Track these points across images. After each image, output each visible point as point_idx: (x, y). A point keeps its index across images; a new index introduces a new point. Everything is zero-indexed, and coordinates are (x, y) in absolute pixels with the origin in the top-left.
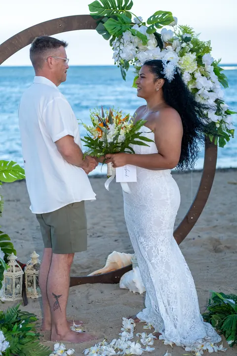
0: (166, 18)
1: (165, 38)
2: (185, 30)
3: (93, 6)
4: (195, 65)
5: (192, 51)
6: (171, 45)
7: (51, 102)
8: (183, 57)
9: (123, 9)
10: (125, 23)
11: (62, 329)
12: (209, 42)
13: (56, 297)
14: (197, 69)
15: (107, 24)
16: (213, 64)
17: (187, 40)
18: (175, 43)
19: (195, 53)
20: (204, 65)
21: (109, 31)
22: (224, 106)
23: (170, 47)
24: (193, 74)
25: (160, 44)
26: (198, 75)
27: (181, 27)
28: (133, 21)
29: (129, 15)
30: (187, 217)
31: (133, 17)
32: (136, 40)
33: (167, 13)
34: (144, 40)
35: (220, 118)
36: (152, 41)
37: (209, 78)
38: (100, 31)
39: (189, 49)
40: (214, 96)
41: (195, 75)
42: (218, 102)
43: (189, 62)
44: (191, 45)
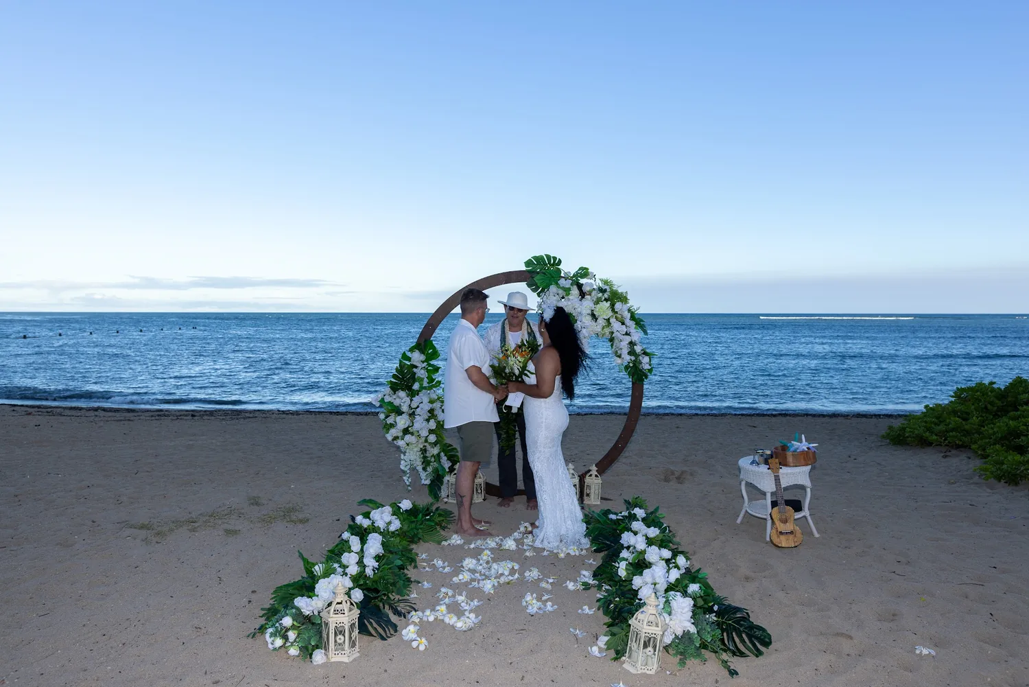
0: (584, 272)
1: (586, 289)
2: (606, 282)
3: (528, 263)
4: (610, 313)
5: (606, 300)
6: (590, 295)
7: (464, 339)
8: (597, 306)
9: (553, 265)
10: (553, 277)
11: (466, 525)
12: (626, 292)
13: (461, 496)
14: (612, 316)
15: (537, 279)
16: (629, 310)
17: (602, 291)
18: (594, 293)
19: (609, 302)
20: (617, 312)
21: (539, 285)
22: (638, 349)
23: (589, 297)
24: (608, 320)
25: (583, 295)
26: (613, 320)
27: (602, 280)
28: (562, 275)
29: (559, 271)
31: (562, 272)
32: (561, 292)
33: (586, 268)
34: (567, 291)
35: (633, 358)
36: (575, 291)
37: (623, 324)
38: (529, 286)
39: (603, 298)
40: (628, 339)
41: (611, 320)
42: (632, 344)
43: (604, 309)
44: (606, 296)
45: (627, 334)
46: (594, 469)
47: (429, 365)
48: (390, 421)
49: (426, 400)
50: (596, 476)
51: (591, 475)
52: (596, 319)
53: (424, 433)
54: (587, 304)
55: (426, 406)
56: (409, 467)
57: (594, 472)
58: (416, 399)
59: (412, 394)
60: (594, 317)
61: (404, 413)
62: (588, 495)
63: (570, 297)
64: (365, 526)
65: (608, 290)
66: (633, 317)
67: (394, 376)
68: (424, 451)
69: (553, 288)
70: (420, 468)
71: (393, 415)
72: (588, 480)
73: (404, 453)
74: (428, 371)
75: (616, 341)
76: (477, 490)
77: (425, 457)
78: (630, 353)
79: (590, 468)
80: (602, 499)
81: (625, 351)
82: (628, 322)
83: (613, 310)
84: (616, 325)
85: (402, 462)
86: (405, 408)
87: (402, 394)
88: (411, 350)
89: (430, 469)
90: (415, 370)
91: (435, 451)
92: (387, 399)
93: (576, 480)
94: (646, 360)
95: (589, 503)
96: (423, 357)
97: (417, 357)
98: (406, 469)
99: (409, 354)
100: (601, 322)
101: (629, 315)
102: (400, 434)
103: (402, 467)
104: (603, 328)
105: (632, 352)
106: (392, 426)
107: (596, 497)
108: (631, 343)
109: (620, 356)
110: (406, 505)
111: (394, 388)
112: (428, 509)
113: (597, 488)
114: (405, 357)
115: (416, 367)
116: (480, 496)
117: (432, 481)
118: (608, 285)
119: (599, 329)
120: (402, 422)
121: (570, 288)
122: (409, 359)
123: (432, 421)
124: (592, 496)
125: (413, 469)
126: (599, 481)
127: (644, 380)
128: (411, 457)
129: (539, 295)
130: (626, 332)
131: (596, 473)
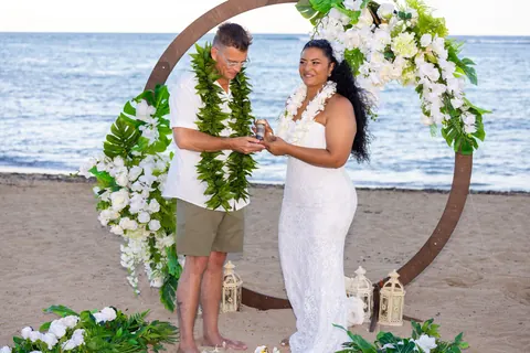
1: (381, 13)
2: (413, 4)
4: (414, 50)
5: (409, 30)
6: (387, 22)
8: (396, 39)
14: (418, 54)
17: (405, 17)
18: (391, 21)
19: (413, 34)
20: (424, 49)
21: (314, 7)
23: (386, 25)
24: (413, 60)
25: (377, 21)
26: (420, 60)
30: (428, 244)
34: (355, 15)
35: (448, 117)
36: (367, 17)
37: (436, 66)
38: (300, 8)
39: (404, 28)
40: (441, 89)
41: (416, 60)
42: (447, 96)
43: (405, 44)
44: (409, 24)
45: (442, 81)
46: (394, 276)
47: (162, 121)
48: (104, 197)
49: (148, 170)
50: (397, 286)
51: (390, 285)
52: (394, 58)
53: (143, 218)
54: (383, 35)
55: (149, 178)
56: (132, 262)
57: (394, 280)
58: (136, 170)
59: (132, 162)
60: (389, 54)
61: (121, 187)
62: (384, 312)
63: (359, 25)
64: (34, 341)
65: (415, 14)
66: (451, 57)
67: (109, 137)
68: (152, 241)
69: (334, 13)
70: (147, 265)
71: (109, 189)
72: (384, 291)
73: (126, 244)
74: (160, 129)
75: (424, 91)
76: (227, 299)
77: (153, 250)
78: (442, 110)
79: (390, 275)
80: (405, 318)
81: (436, 105)
82: (443, 62)
83: (419, 45)
84: (425, 69)
85: (123, 256)
86: (121, 181)
87: (119, 161)
88: (136, 100)
89: (160, 266)
90: (141, 128)
91: (168, 241)
92: (101, 168)
93: (369, 291)
94: (469, 119)
95: (384, 323)
96: (152, 110)
97: (144, 110)
98: (128, 266)
99: (134, 104)
100: (400, 62)
101: (444, 54)
102: (117, 216)
103: (124, 264)
104: (404, 72)
105: (447, 108)
106: (108, 204)
107: (396, 316)
108: (446, 94)
109: (428, 114)
110: (106, 315)
111: (110, 153)
112: (135, 322)
113: (397, 302)
114: (129, 109)
115: (144, 123)
116: (231, 306)
117: (165, 283)
118: (415, 8)
119: (397, 72)
120: (118, 200)
121: (359, 12)
122: (133, 112)
123: (154, 201)
124: (389, 312)
125: (139, 265)
126: (402, 292)
127: (472, 150)
128: (134, 250)
129: (313, 21)
130: (441, 78)
131: (397, 282)
